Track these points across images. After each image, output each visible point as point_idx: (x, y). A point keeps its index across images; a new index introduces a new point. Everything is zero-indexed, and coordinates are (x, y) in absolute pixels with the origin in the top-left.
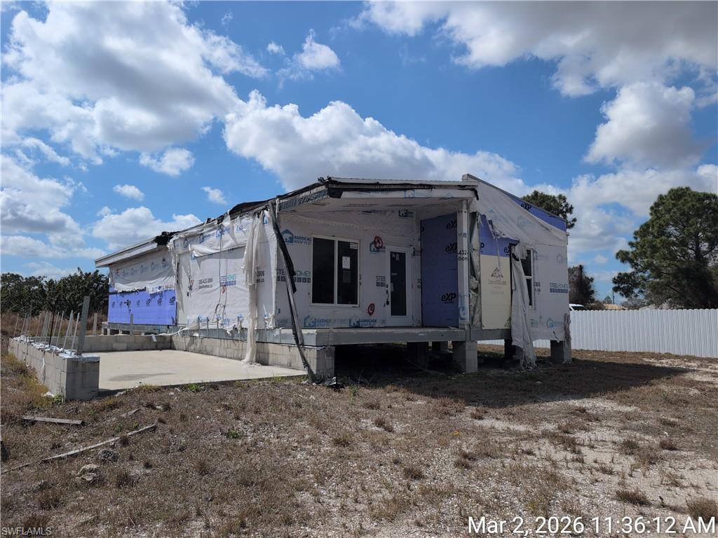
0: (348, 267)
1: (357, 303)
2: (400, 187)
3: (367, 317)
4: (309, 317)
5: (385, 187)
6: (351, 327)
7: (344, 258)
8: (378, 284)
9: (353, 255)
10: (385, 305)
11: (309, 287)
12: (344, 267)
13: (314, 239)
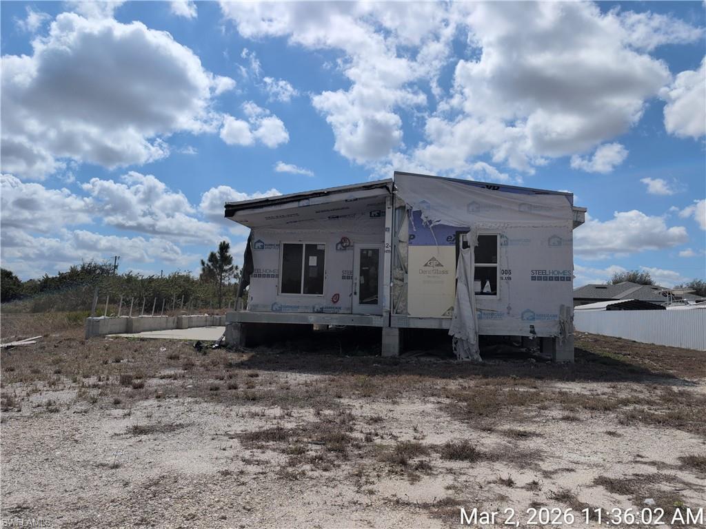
0: (315, 264)
1: (322, 293)
2: (292, 199)
3: (331, 305)
5: (277, 202)
7: (310, 257)
9: (320, 254)
10: (351, 294)
11: (278, 281)
12: (310, 264)
13: (285, 245)
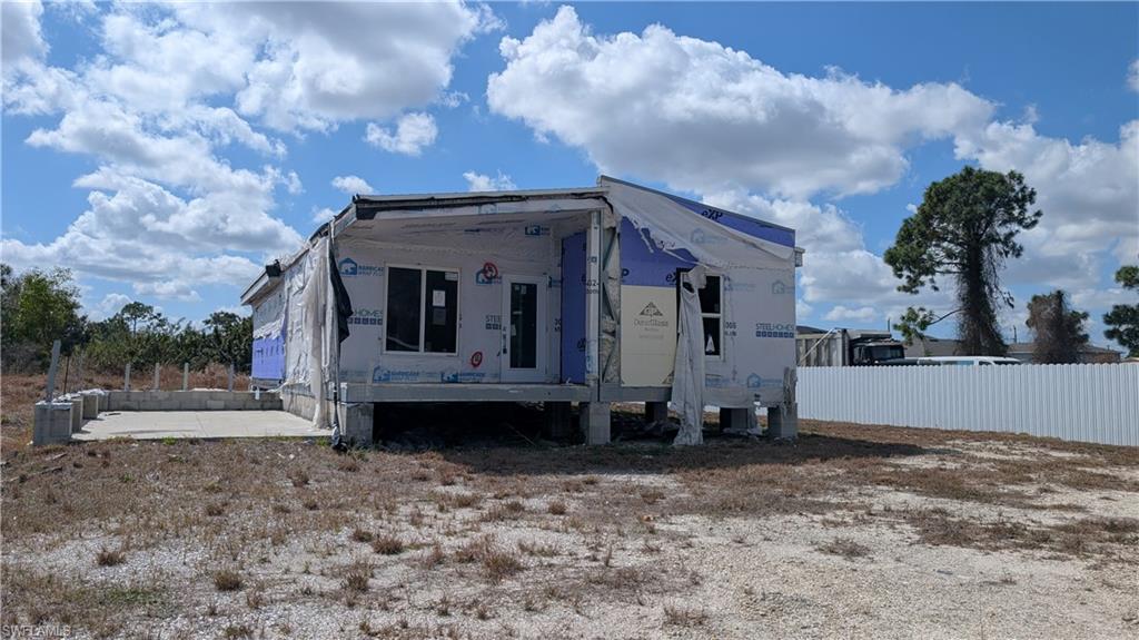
0: (443, 304)
1: (454, 351)
2: (471, 201)
3: (470, 369)
4: (378, 368)
5: (446, 203)
6: (443, 382)
7: (435, 293)
8: (488, 327)
9: (451, 289)
10: (499, 354)
11: (381, 331)
12: (434, 304)
13: (390, 268)
